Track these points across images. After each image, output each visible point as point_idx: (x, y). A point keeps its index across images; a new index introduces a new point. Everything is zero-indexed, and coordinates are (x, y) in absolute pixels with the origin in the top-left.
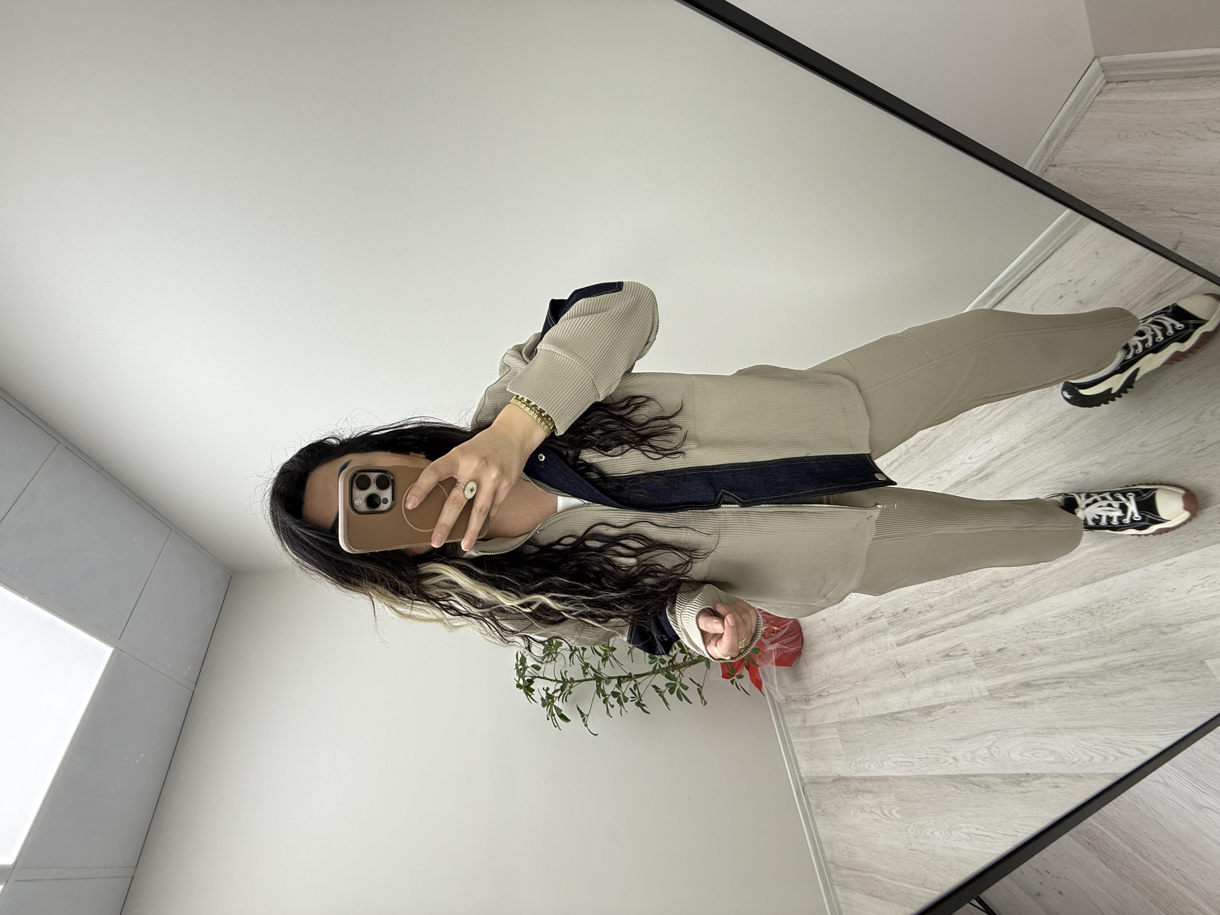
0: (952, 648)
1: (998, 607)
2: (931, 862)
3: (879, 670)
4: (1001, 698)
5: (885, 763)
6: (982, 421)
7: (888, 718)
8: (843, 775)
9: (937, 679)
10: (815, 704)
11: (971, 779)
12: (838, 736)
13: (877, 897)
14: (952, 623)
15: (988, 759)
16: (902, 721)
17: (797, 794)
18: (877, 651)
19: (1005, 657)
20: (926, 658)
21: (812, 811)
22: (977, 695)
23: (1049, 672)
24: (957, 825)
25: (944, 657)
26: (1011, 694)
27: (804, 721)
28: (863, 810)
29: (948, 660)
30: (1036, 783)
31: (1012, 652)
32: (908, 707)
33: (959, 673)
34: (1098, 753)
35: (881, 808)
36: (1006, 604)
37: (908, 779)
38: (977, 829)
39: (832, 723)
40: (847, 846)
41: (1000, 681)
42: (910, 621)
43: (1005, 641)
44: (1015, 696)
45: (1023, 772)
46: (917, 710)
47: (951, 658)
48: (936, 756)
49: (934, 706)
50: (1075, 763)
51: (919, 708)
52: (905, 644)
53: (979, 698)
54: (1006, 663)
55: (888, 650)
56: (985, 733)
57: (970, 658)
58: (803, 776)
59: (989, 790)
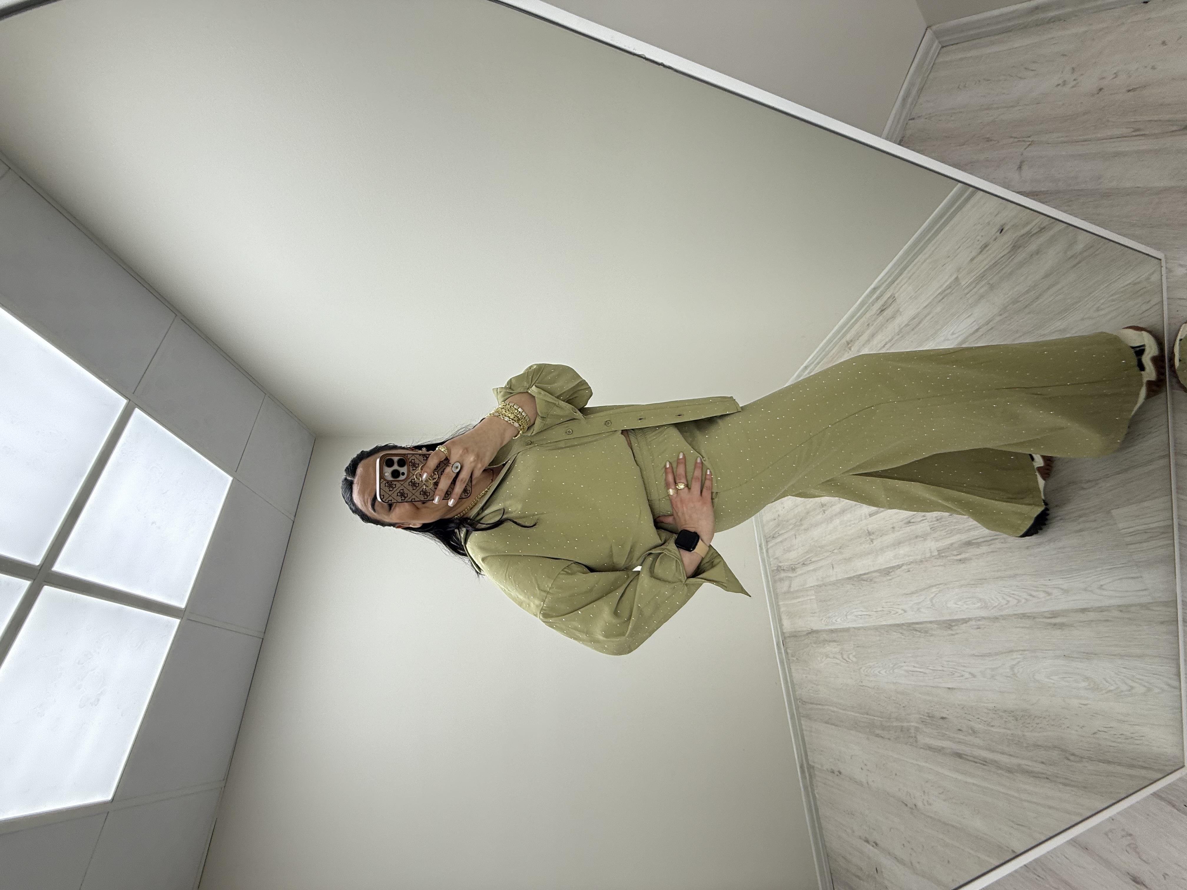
2: (876, 694)
3: (853, 538)
4: (947, 557)
5: (848, 617)
6: (967, 296)
7: (855, 579)
8: (814, 629)
9: (898, 543)
10: (799, 572)
11: (914, 626)
12: (814, 597)
13: (831, 724)
15: (930, 609)
16: (866, 581)
17: (778, 644)
18: (852, 522)
20: (891, 526)
21: (789, 660)
22: (928, 555)
24: (898, 665)
25: (906, 523)
26: (955, 553)
27: (790, 587)
28: (827, 656)
29: (909, 526)
30: (964, 627)
32: (872, 569)
33: (916, 537)
34: (1014, 598)
35: (842, 654)
37: (865, 629)
38: (914, 667)
39: (811, 587)
40: (813, 685)
41: (948, 542)
44: (958, 553)
45: (955, 618)
47: (911, 524)
48: (889, 609)
49: (893, 567)
50: (995, 607)
51: (880, 570)
52: (876, 514)
53: (929, 558)
54: (955, 526)
55: (861, 521)
56: (930, 587)
57: (927, 523)
58: (784, 631)
59: (927, 635)
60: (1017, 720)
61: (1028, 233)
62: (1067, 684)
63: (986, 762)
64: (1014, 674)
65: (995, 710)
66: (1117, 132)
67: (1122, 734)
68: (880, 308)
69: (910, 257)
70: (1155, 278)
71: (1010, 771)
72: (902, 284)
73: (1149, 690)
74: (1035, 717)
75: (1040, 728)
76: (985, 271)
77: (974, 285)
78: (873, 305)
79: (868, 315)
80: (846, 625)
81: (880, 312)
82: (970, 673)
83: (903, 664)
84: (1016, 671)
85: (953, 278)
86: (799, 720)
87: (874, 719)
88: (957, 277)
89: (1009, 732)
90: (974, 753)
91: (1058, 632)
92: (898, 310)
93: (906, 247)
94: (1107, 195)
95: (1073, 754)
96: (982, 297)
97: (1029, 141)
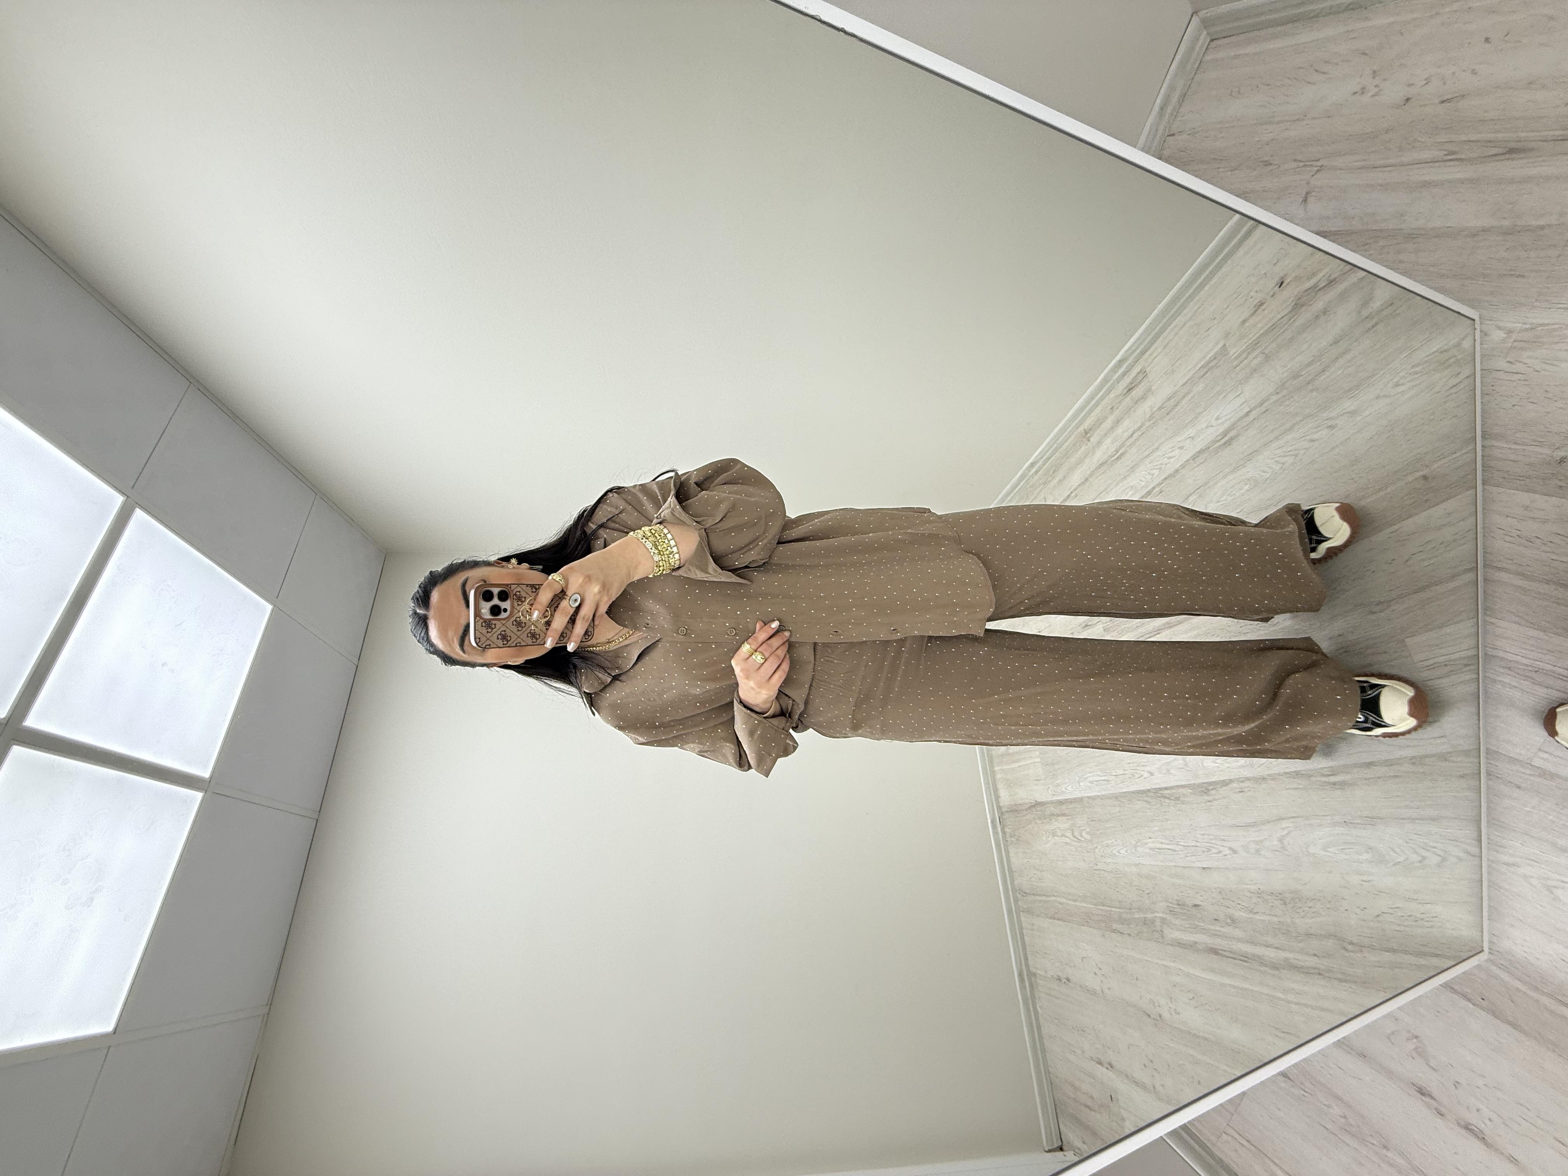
2: (1114, 880)
5: (1081, 784)
6: (1237, 369)
8: (1039, 801)
12: (1039, 760)
13: (1058, 919)
17: (992, 822)
21: (1007, 841)
24: (1142, 842)
28: (1054, 835)
30: (1223, 791)
35: (1072, 830)
37: (1102, 797)
38: (1162, 843)
40: (1036, 872)
48: (1133, 771)
58: (1002, 804)
59: (1178, 802)
60: (1285, 904)
61: (1315, 286)
62: (1345, 857)
63: (1247, 957)
64: (1284, 848)
65: (1259, 893)
66: (1426, 155)
67: (1410, 916)
68: (1128, 386)
69: (1167, 318)
70: (1467, 344)
71: (1275, 967)
72: (1154, 355)
73: (1444, 860)
74: (1308, 899)
75: (1314, 912)
76: (1258, 338)
77: (1245, 355)
78: (1118, 383)
79: (1112, 395)
80: (1078, 794)
81: (1128, 392)
82: (1230, 849)
83: (1150, 840)
84: (1285, 842)
85: (1220, 346)
86: (1019, 917)
87: (1111, 910)
88: (1225, 345)
89: (1275, 919)
90: (1234, 947)
91: (1338, 792)
92: (1149, 390)
93: (1160, 306)
94: (1411, 237)
95: (1351, 943)
96: (1255, 370)
97: (1317, 166)
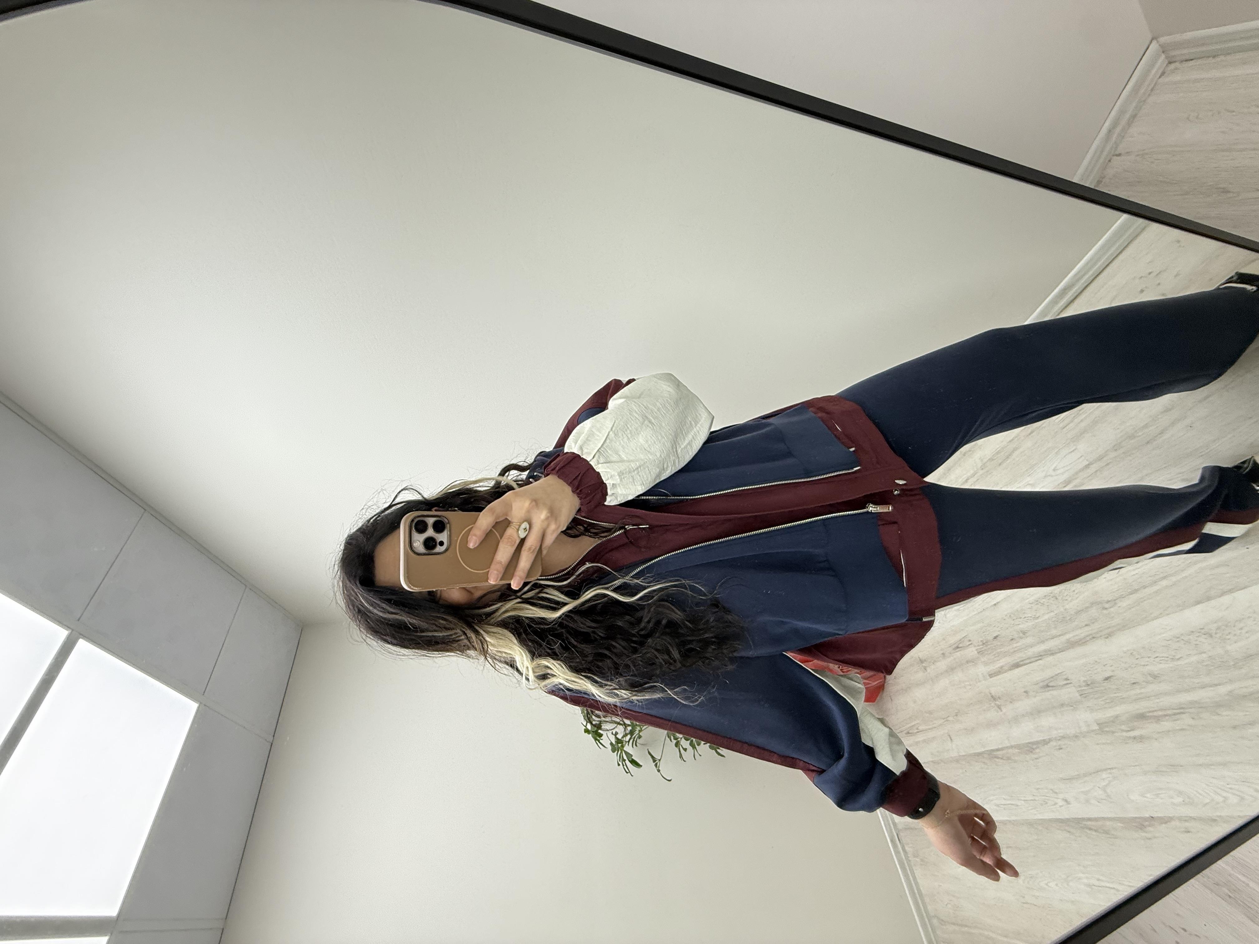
0: (1052, 677)
1: (1101, 631)
2: (1048, 916)
3: (972, 704)
4: (1113, 732)
6: (1064, 430)
7: (985, 756)
9: (1036, 712)
11: (1086, 823)
14: (1050, 651)
15: (1104, 801)
16: (1002, 758)
17: (892, 841)
18: (967, 683)
19: (1114, 687)
20: (1023, 690)
21: (910, 861)
22: (1084, 729)
23: (1166, 701)
24: (1075, 876)
25: (1042, 687)
26: (1124, 728)
29: (1048, 691)
30: (1164, 828)
31: (1121, 681)
32: (1008, 745)
33: (1062, 705)
36: (1109, 628)
38: (1098, 880)
41: (1110, 713)
42: (1002, 650)
43: (1113, 668)
44: (1129, 729)
45: (1147, 816)
46: (1018, 747)
47: (1050, 688)
48: (1044, 798)
49: (1037, 743)
50: (1206, 804)
51: (1020, 745)
52: (998, 675)
53: (1088, 732)
54: (1115, 693)
55: (980, 681)
56: (1098, 772)
57: (1074, 688)
59: (1108, 836)
83: (1083, 874)
